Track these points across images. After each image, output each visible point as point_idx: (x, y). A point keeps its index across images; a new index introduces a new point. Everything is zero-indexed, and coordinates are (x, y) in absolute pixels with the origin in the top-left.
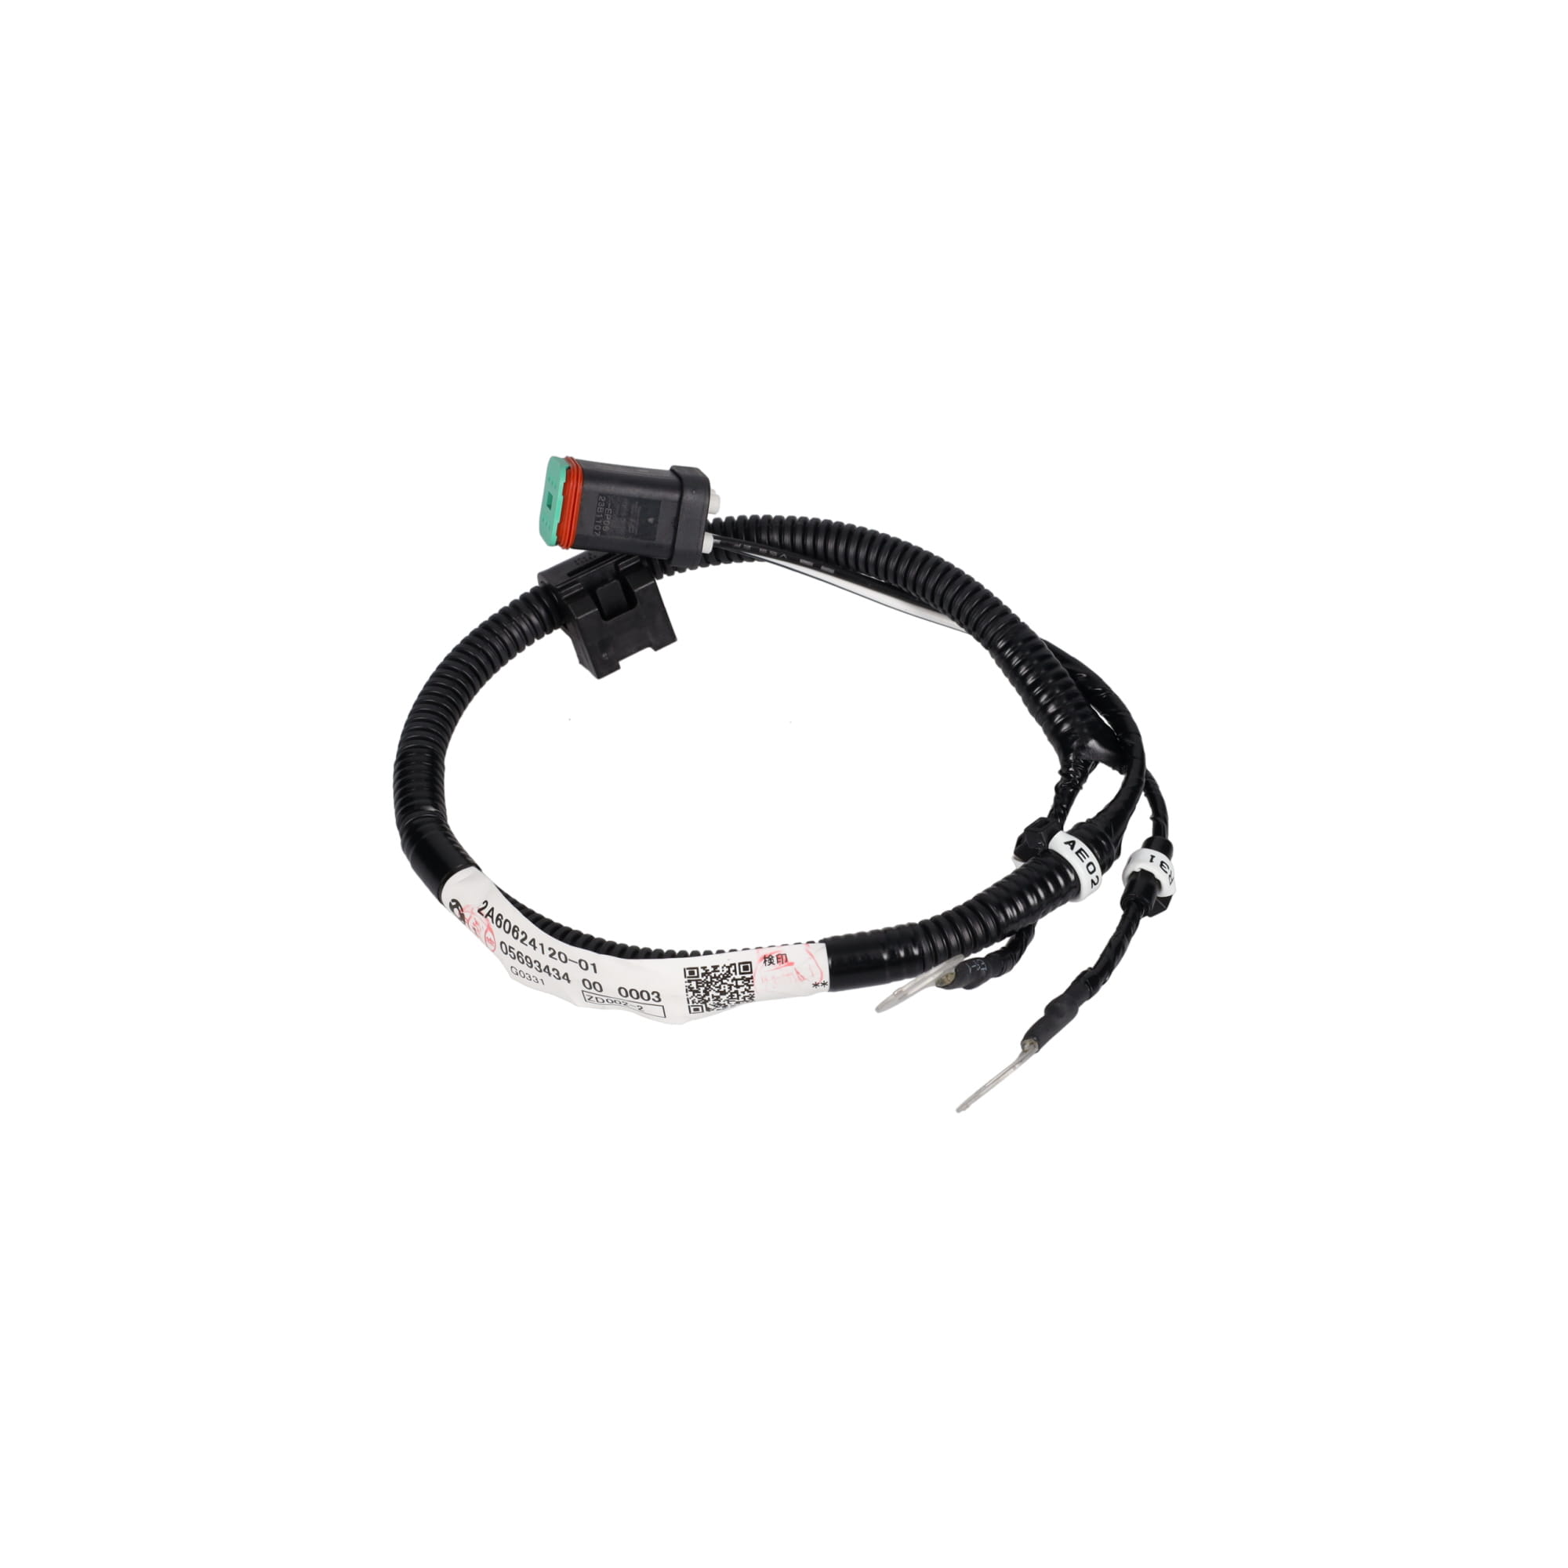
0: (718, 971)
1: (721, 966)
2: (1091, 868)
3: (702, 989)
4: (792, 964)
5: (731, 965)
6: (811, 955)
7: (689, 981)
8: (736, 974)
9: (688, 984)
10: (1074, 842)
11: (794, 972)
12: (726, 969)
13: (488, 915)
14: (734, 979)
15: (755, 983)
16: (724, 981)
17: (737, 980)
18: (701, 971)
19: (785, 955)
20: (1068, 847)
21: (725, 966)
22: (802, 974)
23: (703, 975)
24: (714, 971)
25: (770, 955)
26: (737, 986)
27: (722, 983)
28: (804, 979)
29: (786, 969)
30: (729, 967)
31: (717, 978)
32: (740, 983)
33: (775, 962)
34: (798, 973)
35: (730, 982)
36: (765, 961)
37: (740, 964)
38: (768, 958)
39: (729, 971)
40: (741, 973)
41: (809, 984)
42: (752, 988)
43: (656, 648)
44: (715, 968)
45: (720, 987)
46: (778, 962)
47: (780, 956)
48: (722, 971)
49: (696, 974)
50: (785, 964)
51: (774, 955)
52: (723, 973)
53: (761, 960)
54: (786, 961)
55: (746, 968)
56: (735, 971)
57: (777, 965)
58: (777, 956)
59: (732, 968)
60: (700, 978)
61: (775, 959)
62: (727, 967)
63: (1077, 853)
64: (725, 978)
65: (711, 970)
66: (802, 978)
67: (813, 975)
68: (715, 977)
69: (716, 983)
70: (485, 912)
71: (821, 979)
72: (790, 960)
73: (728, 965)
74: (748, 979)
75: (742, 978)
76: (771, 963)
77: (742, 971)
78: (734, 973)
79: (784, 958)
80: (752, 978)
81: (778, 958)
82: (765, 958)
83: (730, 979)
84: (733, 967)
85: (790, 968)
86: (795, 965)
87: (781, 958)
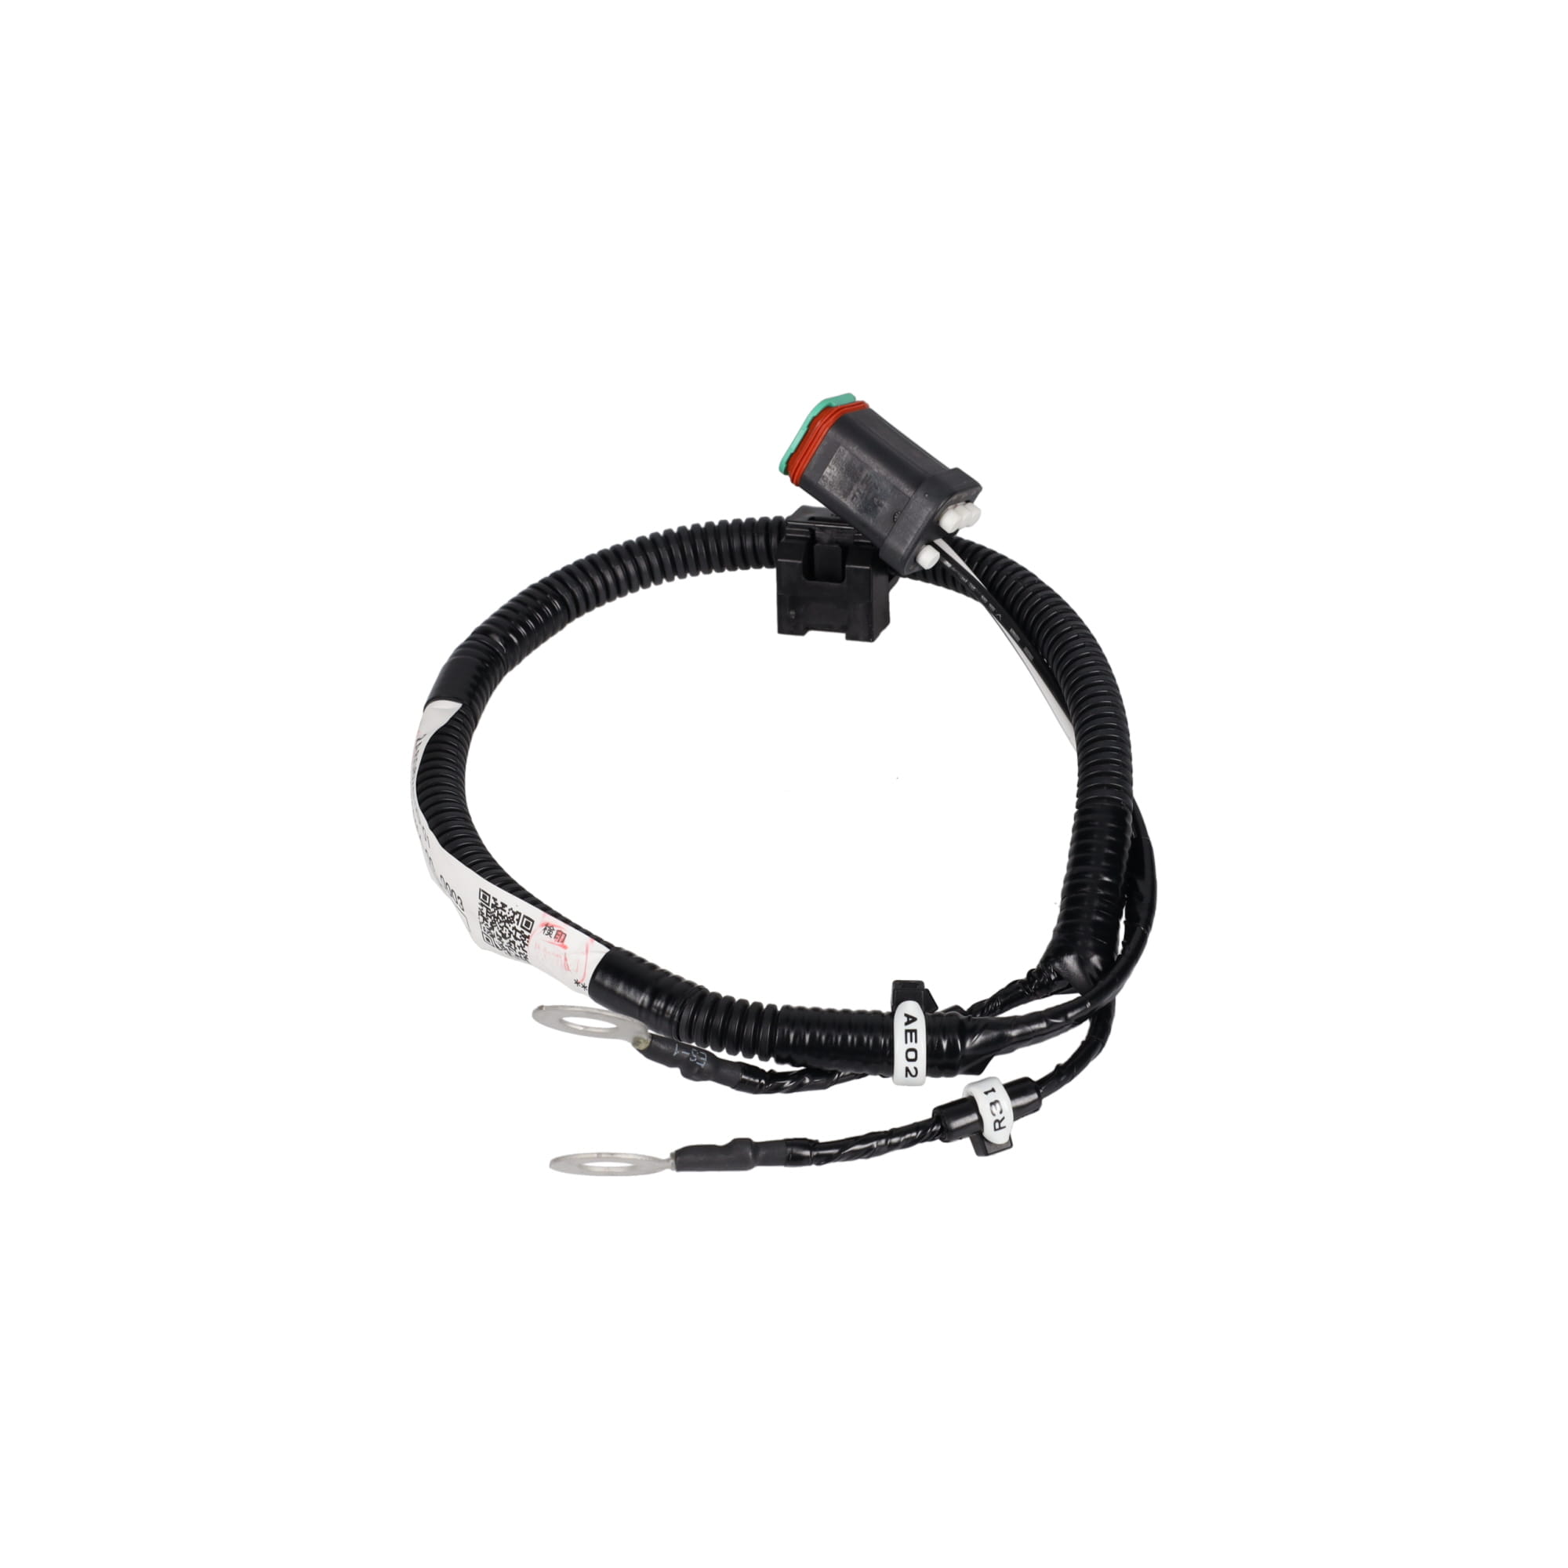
0: (505, 911)
1: (509, 907)
2: (911, 1055)
3: (490, 920)
4: (565, 947)
5: (517, 913)
6: (587, 951)
7: (482, 905)
8: (518, 924)
9: (481, 907)
11: (563, 958)
12: (511, 914)
14: (514, 928)
15: (530, 944)
16: (507, 925)
17: (517, 931)
18: (492, 901)
19: (566, 935)
20: (906, 1020)
21: (512, 909)
22: (569, 962)
23: (493, 906)
24: (501, 908)
25: (552, 926)
26: (516, 938)
28: (568, 969)
29: (557, 949)
30: (515, 913)
31: (503, 917)
32: (518, 935)
33: (553, 936)
34: (566, 959)
36: (545, 929)
37: (525, 916)
38: (550, 927)
39: (513, 917)
40: (522, 927)
41: (571, 978)
42: (526, 948)
43: (848, 638)
44: (504, 905)
45: (502, 928)
46: (555, 937)
47: (560, 933)
48: (508, 914)
49: (487, 902)
50: (559, 943)
51: (556, 930)
52: (508, 916)
53: (542, 925)
54: (563, 941)
55: (527, 924)
56: (518, 920)
57: (553, 940)
58: (558, 931)
60: (490, 907)
61: (554, 933)
62: (513, 912)
63: (907, 1031)
64: (507, 920)
65: (500, 905)
66: (567, 968)
67: (577, 971)
68: (501, 915)
69: (501, 922)
71: (583, 980)
72: (566, 943)
73: (515, 910)
74: (526, 937)
75: (521, 932)
76: (549, 934)
77: (523, 925)
78: (516, 922)
79: (562, 937)
80: (529, 937)
81: (557, 934)
82: (547, 925)
83: (510, 924)
84: (518, 915)
85: (562, 950)
86: (567, 951)
87: (561, 937)
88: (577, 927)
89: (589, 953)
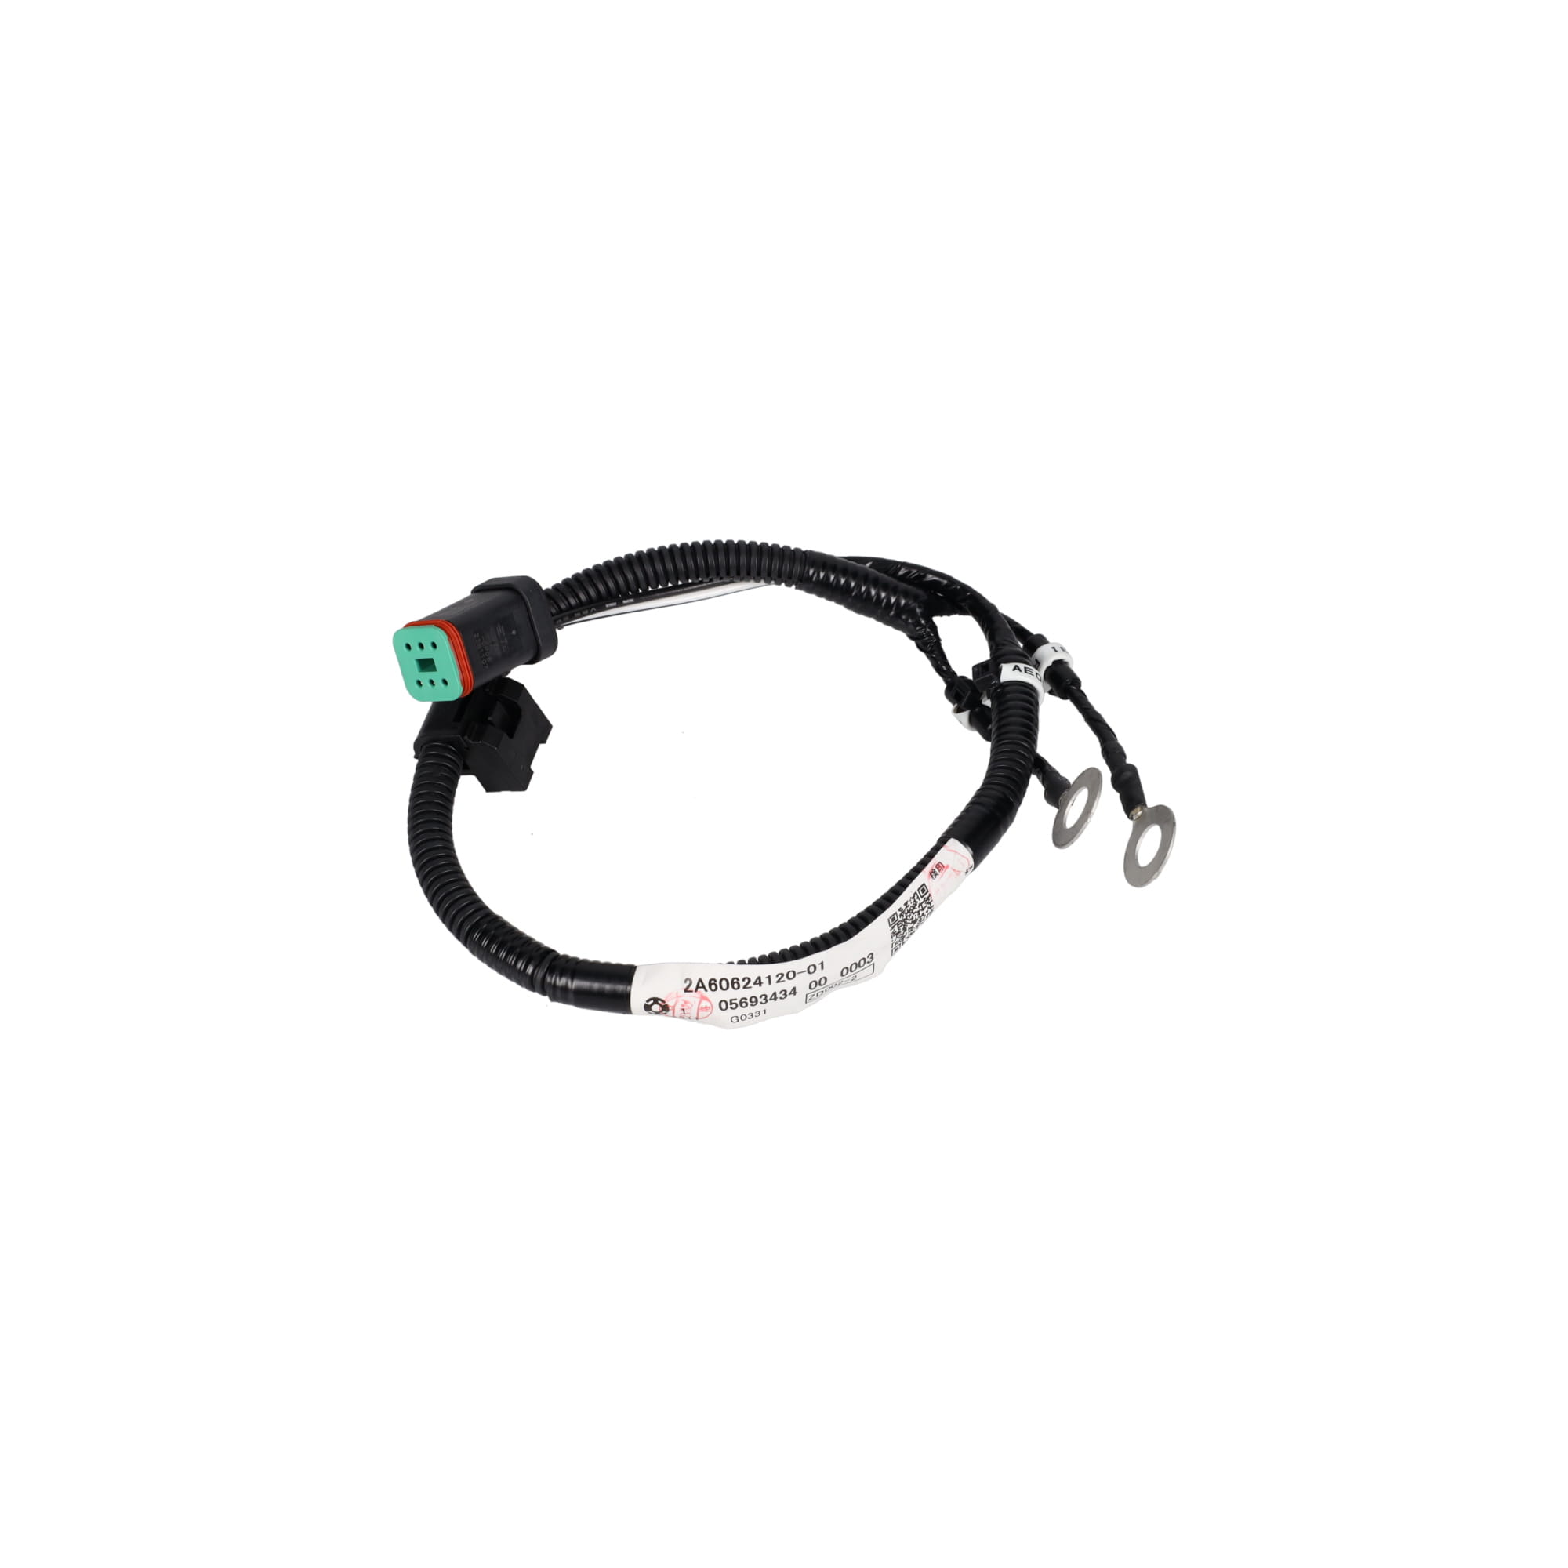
1: (908, 900)
3: (902, 928)
4: (948, 867)
5: (914, 894)
6: (954, 850)
7: (894, 927)
9: (894, 930)
10: (1016, 666)
11: (952, 872)
12: (913, 900)
13: (698, 987)
14: (920, 904)
15: (932, 897)
16: (914, 911)
17: (922, 903)
18: (899, 913)
19: (940, 862)
20: (1017, 671)
21: (910, 898)
22: (957, 869)
23: (901, 915)
24: (907, 907)
26: (923, 909)
27: (914, 913)
29: (948, 872)
30: (913, 898)
31: (911, 910)
32: (924, 905)
33: (938, 872)
34: (954, 870)
35: (918, 909)
36: (931, 877)
37: (918, 889)
38: (931, 872)
39: (915, 901)
40: (922, 897)
41: (963, 873)
42: (932, 904)
43: (544, 741)
44: (906, 904)
45: (912, 918)
46: (940, 871)
47: (937, 866)
48: (910, 904)
49: (896, 918)
50: (944, 870)
51: (934, 868)
52: (912, 905)
53: (929, 878)
54: (944, 867)
55: (923, 891)
56: (918, 898)
57: (941, 875)
59: (916, 897)
60: (900, 919)
61: (936, 870)
64: (914, 908)
65: (904, 907)
66: (960, 872)
68: (909, 911)
69: (910, 916)
70: (693, 987)
71: (969, 864)
72: (945, 864)
73: (912, 896)
74: (928, 898)
75: (924, 900)
76: (936, 875)
77: (922, 895)
78: (918, 900)
80: (930, 895)
81: (938, 869)
82: (929, 873)
83: (917, 907)
84: (916, 895)
85: (949, 870)
86: (951, 866)
87: (940, 866)
88: (936, 849)
89: (957, 850)
